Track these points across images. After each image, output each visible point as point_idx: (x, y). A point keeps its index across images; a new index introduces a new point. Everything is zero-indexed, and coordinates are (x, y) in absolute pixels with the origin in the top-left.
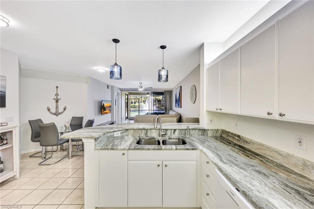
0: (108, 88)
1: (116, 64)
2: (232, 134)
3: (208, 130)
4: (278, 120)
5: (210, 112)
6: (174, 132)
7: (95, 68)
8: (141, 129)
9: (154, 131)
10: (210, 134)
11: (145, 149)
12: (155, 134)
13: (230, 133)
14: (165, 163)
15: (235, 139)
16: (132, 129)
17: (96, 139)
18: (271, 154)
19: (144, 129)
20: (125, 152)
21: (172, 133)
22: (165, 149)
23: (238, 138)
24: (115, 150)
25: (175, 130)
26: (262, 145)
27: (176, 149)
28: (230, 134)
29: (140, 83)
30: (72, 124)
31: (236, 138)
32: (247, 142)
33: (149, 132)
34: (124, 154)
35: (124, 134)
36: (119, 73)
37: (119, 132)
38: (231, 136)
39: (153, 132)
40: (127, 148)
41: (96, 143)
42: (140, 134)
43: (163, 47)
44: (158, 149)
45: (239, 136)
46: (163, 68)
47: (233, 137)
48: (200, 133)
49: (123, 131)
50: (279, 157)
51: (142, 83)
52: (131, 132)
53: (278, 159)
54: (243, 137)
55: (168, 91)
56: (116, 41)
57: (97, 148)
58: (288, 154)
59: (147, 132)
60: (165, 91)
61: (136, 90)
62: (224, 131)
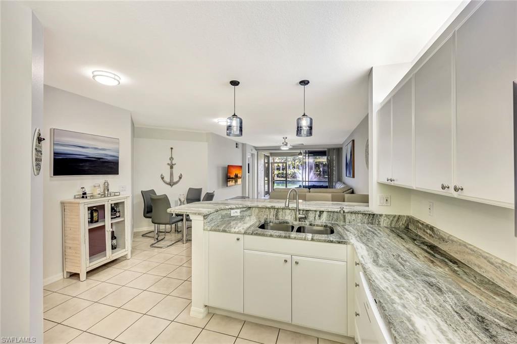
0: (237, 147)
1: (234, 115)
2: (422, 224)
3: (381, 215)
6: (320, 216)
7: (216, 120)
8: (269, 208)
9: (288, 211)
10: (384, 222)
11: (266, 236)
12: (289, 216)
13: (420, 223)
14: (295, 258)
15: (427, 233)
16: (256, 207)
17: (205, 216)
18: (477, 262)
19: (273, 208)
20: (240, 236)
21: (317, 216)
22: (295, 238)
23: (431, 233)
24: (227, 232)
25: (321, 212)
26: (465, 245)
27: (312, 240)
28: (420, 225)
29: (284, 138)
30: (189, 198)
31: (428, 231)
32: (443, 240)
33: (280, 213)
34: (238, 239)
35: (245, 213)
36: (239, 128)
37: (239, 211)
38: (421, 228)
39: (287, 214)
40: (243, 231)
41: (206, 221)
42: (267, 215)
43: (304, 83)
44: (285, 237)
45: (432, 229)
46: (304, 115)
47: (424, 231)
48: (366, 221)
49: (244, 209)
50: (489, 268)
51: (286, 138)
52: (254, 210)
53: (488, 272)
54: (438, 230)
55: (334, 149)
56: (235, 83)
57: (206, 227)
59: (277, 212)
60: (329, 150)
61: (278, 148)
62: (411, 220)
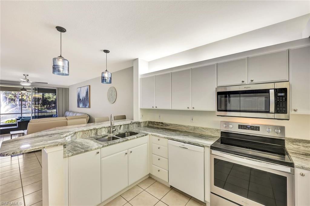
1: (61, 56)
2: (157, 122)
3: (141, 122)
4: (191, 111)
5: (142, 110)
8: (91, 130)
9: (104, 129)
10: (142, 125)
13: (156, 122)
14: (130, 150)
15: (159, 125)
16: (80, 132)
17: (65, 146)
19: (94, 129)
20: (99, 150)
21: (119, 128)
23: (162, 124)
25: (121, 126)
26: (177, 125)
27: (137, 137)
28: (155, 123)
31: (160, 124)
32: (168, 125)
33: (99, 131)
34: (98, 153)
35: (74, 138)
37: (70, 137)
38: (156, 124)
39: (103, 131)
40: (101, 146)
41: (66, 149)
42: (89, 135)
43: (106, 51)
45: (162, 123)
46: (106, 71)
47: (158, 124)
48: (137, 126)
49: (72, 135)
50: (185, 128)
52: (79, 134)
54: (165, 123)
56: (61, 29)
57: (67, 155)
58: (188, 126)
59: (97, 131)
62: (150, 122)
